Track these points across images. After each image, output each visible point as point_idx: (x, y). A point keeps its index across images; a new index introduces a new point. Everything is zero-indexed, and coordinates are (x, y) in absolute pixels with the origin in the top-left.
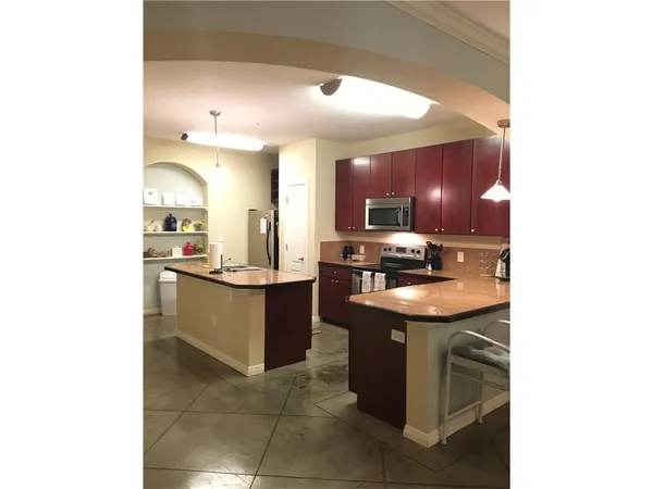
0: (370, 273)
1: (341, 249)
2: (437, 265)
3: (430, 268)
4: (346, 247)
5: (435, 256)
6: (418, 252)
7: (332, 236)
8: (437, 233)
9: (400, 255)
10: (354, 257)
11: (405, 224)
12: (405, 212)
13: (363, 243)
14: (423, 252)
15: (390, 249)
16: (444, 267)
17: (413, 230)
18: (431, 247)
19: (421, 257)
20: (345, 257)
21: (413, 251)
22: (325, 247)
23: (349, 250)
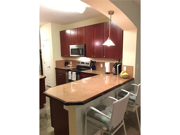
0: (71, 72)
1: (64, 63)
2: (94, 68)
3: (91, 70)
4: (66, 62)
5: (93, 65)
6: (88, 64)
7: (60, 58)
8: (93, 57)
9: (82, 65)
10: (69, 65)
11: (83, 54)
12: (82, 50)
13: (71, 61)
14: (90, 64)
15: (79, 63)
16: (97, 69)
17: (85, 56)
18: (92, 62)
19: (89, 65)
20: (65, 66)
21: (86, 63)
22: (57, 62)
23: (67, 63)
